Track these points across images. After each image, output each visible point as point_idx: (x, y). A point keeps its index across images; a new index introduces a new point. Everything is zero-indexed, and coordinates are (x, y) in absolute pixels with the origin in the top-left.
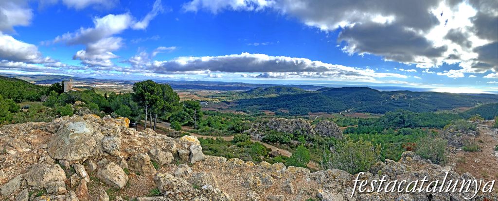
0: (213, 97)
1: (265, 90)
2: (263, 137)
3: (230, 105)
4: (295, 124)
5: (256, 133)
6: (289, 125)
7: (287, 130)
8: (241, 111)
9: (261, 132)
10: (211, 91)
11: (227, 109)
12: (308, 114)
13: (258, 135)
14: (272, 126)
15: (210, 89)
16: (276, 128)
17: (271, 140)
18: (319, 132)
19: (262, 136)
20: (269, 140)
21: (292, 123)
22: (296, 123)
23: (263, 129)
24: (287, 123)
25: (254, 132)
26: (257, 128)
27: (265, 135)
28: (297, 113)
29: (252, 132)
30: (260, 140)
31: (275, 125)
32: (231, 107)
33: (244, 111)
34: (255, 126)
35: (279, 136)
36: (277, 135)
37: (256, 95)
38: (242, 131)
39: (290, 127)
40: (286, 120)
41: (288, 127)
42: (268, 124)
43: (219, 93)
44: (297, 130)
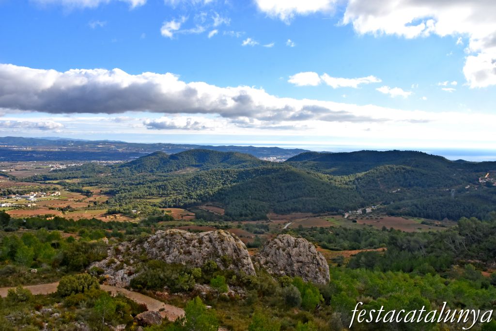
0: (46, 178)
1: (173, 157)
2: (132, 277)
3: (92, 199)
4: (209, 244)
5: (117, 269)
6: (194, 246)
7: (188, 258)
8: (119, 212)
9: (128, 264)
10: (40, 164)
11: (85, 209)
12: (266, 219)
13: (121, 273)
14: (154, 249)
15: (37, 159)
16: (164, 253)
17: (149, 284)
18: (266, 263)
19: (130, 274)
20: (144, 285)
21: (200, 242)
22: (211, 241)
23: (135, 257)
24: (189, 242)
25: (114, 266)
26: (120, 257)
27: (136, 272)
28: (241, 215)
29: (108, 265)
30: (124, 284)
31: (162, 248)
32: (95, 203)
33: (124, 214)
34: (118, 252)
35: (168, 273)
36: (163, 271)
37: (152, 171)
38: (86, 266)
39: (195, 253)
40: (188, 234)
41: (189, 253)
42: (146, 245)
43: (61, 167)
44: (211, 260)
